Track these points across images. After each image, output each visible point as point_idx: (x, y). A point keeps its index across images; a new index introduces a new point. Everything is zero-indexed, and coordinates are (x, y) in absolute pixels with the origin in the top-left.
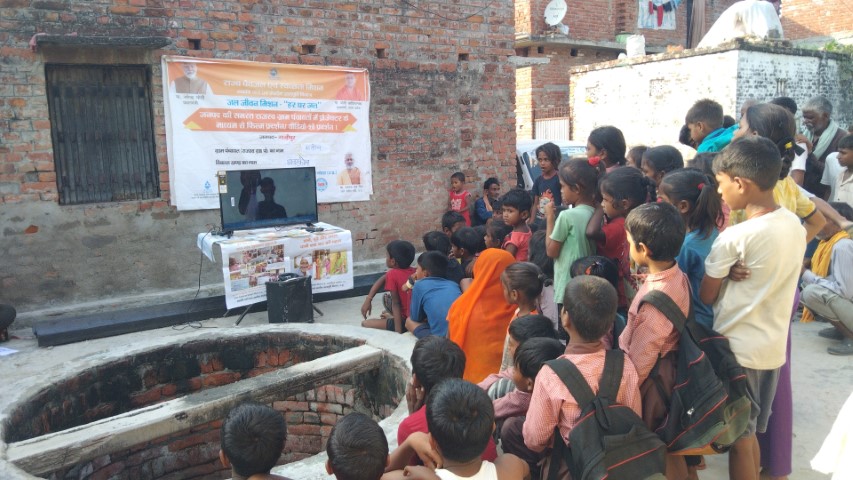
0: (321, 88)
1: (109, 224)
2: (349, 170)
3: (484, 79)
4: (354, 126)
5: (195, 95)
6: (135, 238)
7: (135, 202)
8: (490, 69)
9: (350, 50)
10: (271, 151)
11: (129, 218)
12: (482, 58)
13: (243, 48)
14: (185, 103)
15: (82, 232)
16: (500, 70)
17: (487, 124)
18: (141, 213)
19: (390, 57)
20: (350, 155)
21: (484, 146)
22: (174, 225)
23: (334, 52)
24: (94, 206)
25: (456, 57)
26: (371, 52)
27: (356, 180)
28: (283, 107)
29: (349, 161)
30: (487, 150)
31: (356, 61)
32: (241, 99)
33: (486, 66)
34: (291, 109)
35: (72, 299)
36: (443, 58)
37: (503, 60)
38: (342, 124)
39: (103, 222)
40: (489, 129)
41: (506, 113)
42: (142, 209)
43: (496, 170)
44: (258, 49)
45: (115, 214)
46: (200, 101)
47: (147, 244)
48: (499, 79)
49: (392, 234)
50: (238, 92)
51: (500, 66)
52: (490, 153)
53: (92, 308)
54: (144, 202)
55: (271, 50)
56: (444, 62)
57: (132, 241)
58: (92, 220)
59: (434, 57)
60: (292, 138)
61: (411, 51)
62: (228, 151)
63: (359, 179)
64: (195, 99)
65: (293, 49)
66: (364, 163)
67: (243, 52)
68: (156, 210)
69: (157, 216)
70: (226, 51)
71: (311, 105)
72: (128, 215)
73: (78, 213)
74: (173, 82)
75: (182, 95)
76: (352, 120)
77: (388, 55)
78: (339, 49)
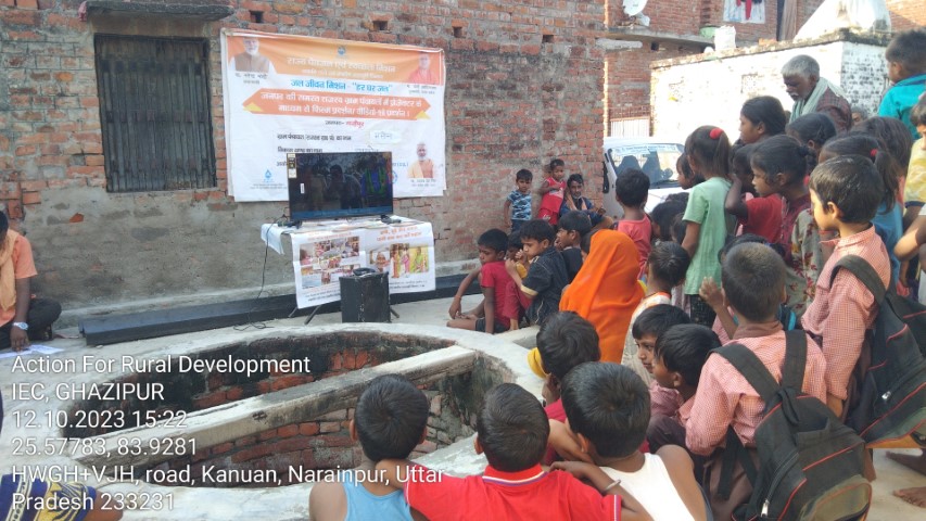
0: (393, 69)
1: (161, 214)
2: (422, 162)
3: (570, 63)
4: (427, 112)
5: (256, 74)
6: (189, 231)
7: (190, 191)
8: (576, 52)
9: (425, 28)
10: (338, 138)
11: (183, 209)
12: (569, 41)
13: (309, 23)
14: (245, 82)
15: (131, 222)
16: (588, 54)
17: (572, 113)
18: (196, 203)
19: (468, 36)
20: (422, 145)
21: (568, 138)
22: (230, 217)
23: (407, 29)
24: (145, 194)
25: (540, 39)
26: (447, 31)
27: (428, 173)
28: (352, 90)
29: (422, 152)
30: (571, 143)
31: (431, 40)
32: (306, 79)
33: (573, 49)
34: (360, 92)
35: (120, 296)
36: (525, 39)
37: (591, 43)
38: (414, 110)
39: (155, 212)
40: (574, 120)
41: (593, 103)
42: (197, 198)
43: (581, 166)
44: (326, 24)
45: (167, 204)
46: (261, 80)
47: (202, 238)
48: (586, 64)
49: (466, 235)
50: (304, 71)
51: (588, 49)
52: (574, 147)
53: (143, 307)
54: (200, 191)
55: (339, 26)
56: (526, 43)
57: (187, 235)
58: (143, 209)
59: (516, 38)
60: (361, 124)
61: (491, 30)
62: (291, 137)
63: (431, 172)
64: (257, 78)
65: (362, 25)
66: (438, 154)
67: (309, 27)
68: (212, 200)
69: (214, 208)
70: (291, 26)
71: (382, 89)
72: (181, 205)
73: (128, 202)
74: (233, 59)
75: (242, 73)
76: (425, 106)
77: (466, 33)
78: (413, 27)
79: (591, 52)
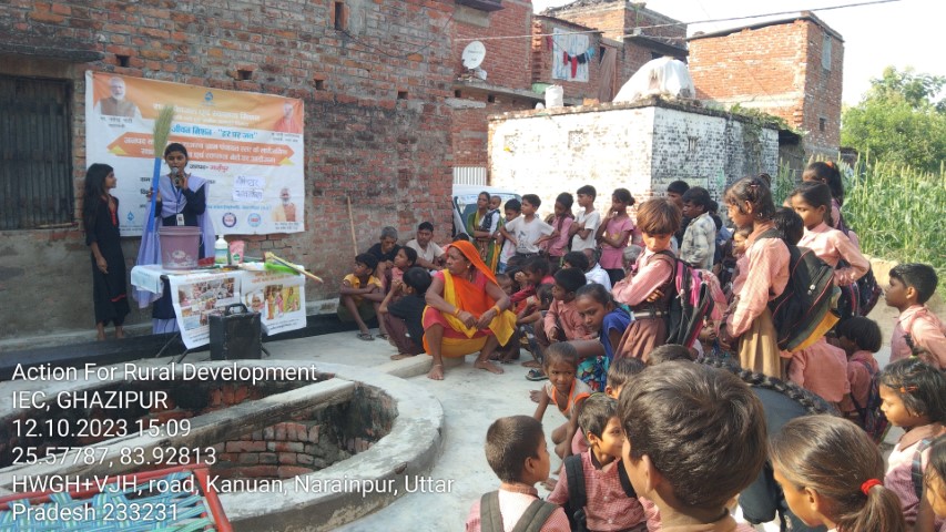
1: (16, 254)
2: (285, 206)
3: (422, 119)
4: (291, 159)
5: (122, 118)
6: (45, 271)
7: (47, 230)
8: (428, 109)
9: (288, 79)
11: (40, 249)
12: (421, 98)
13: (175, 68)
14: (111, 125)
16: (438, 112)
17: (424, 165)
18: (53, 243)
19: (329, 89)
20: (286, 190)
21: (421, 187)
23: (271, 80)
25: (396, 94)
26: (310, 83)
27: (291, 218)
29: (285, 196)
30: (424, 191)
31: (293, 91)
33: (424, 106)
34: (226, 138)
36: (383, 94)
37: (441, 101)
38: (279, 157)
39: (9, 251)
40: (426, 170)
41: (443, 155)
42: (54, 238)
43: (432, 214)
44: (191, 71)
45: (23, 244)
46: (127, 125)
47: (58, 279)
48: (436, 120)
51: (438, 107)
52: (427, 195)
54: (57, 231)
55: (205, 73)
56: (383, 98)
57: (42, 275)
59: (373, 93)
61: (351, 85)
63: (294, 216)
64: (122, 122)
65: (228, 74)
66: (298, 198)
67: (174, 73)
68: (71, 240)
69: (72, 247)
70: (157, 71)
72: (37, 245)
74: (99, 103)
75: (107, 117)
77: (327, 86)
78: (276, 77)
79: (441, 109)
